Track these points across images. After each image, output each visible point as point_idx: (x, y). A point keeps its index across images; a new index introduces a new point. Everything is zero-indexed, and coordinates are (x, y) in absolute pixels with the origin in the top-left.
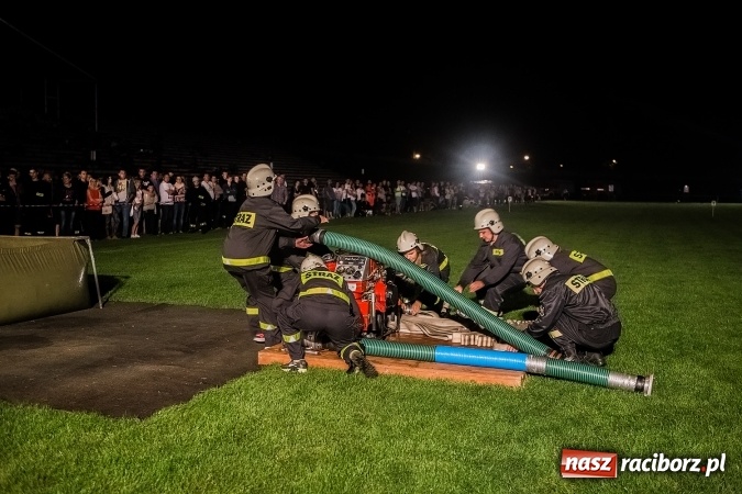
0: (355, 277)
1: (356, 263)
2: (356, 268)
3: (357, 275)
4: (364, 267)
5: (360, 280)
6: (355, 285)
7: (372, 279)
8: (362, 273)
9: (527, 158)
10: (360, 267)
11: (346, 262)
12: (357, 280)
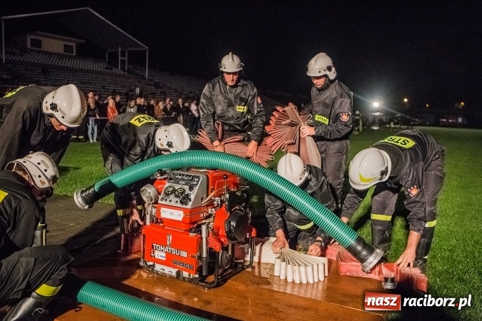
0: (182, 203)
1: (188, 182)
3: (185, 199)
4: (196, 189)
5: (189, 206)
6: (181, 213)
7: (211, 204)
8: (192, 197)
9: (406, 100)
10: (191, 188)
12: (184, 206)
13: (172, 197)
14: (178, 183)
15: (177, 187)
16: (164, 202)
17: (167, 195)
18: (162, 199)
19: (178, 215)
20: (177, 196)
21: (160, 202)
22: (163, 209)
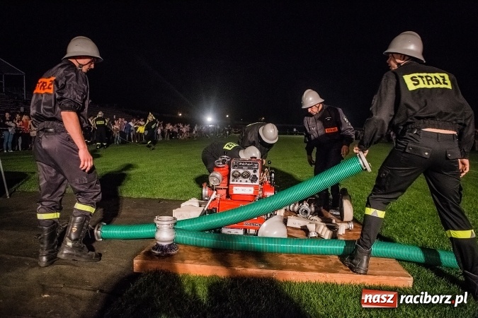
0: (252, 181)
1: (250, 168)
2: (251, 172)
3: (254, 179)
4: (258, 171)
5: (257, 183)
6: (252, 189)
8: (258, 176)
9: (227, 116)
10: (255, 171)
11: (241, 167)
12: (254, 183)
13: (241, 178)
14: (242, 168)
15: (241, 171)
16: (235, 183)
17: (235, 177)
18: (233, 181)
19: (249, 191)
20: (244, 177)
21: (231, 183)
22: (235, 188)
